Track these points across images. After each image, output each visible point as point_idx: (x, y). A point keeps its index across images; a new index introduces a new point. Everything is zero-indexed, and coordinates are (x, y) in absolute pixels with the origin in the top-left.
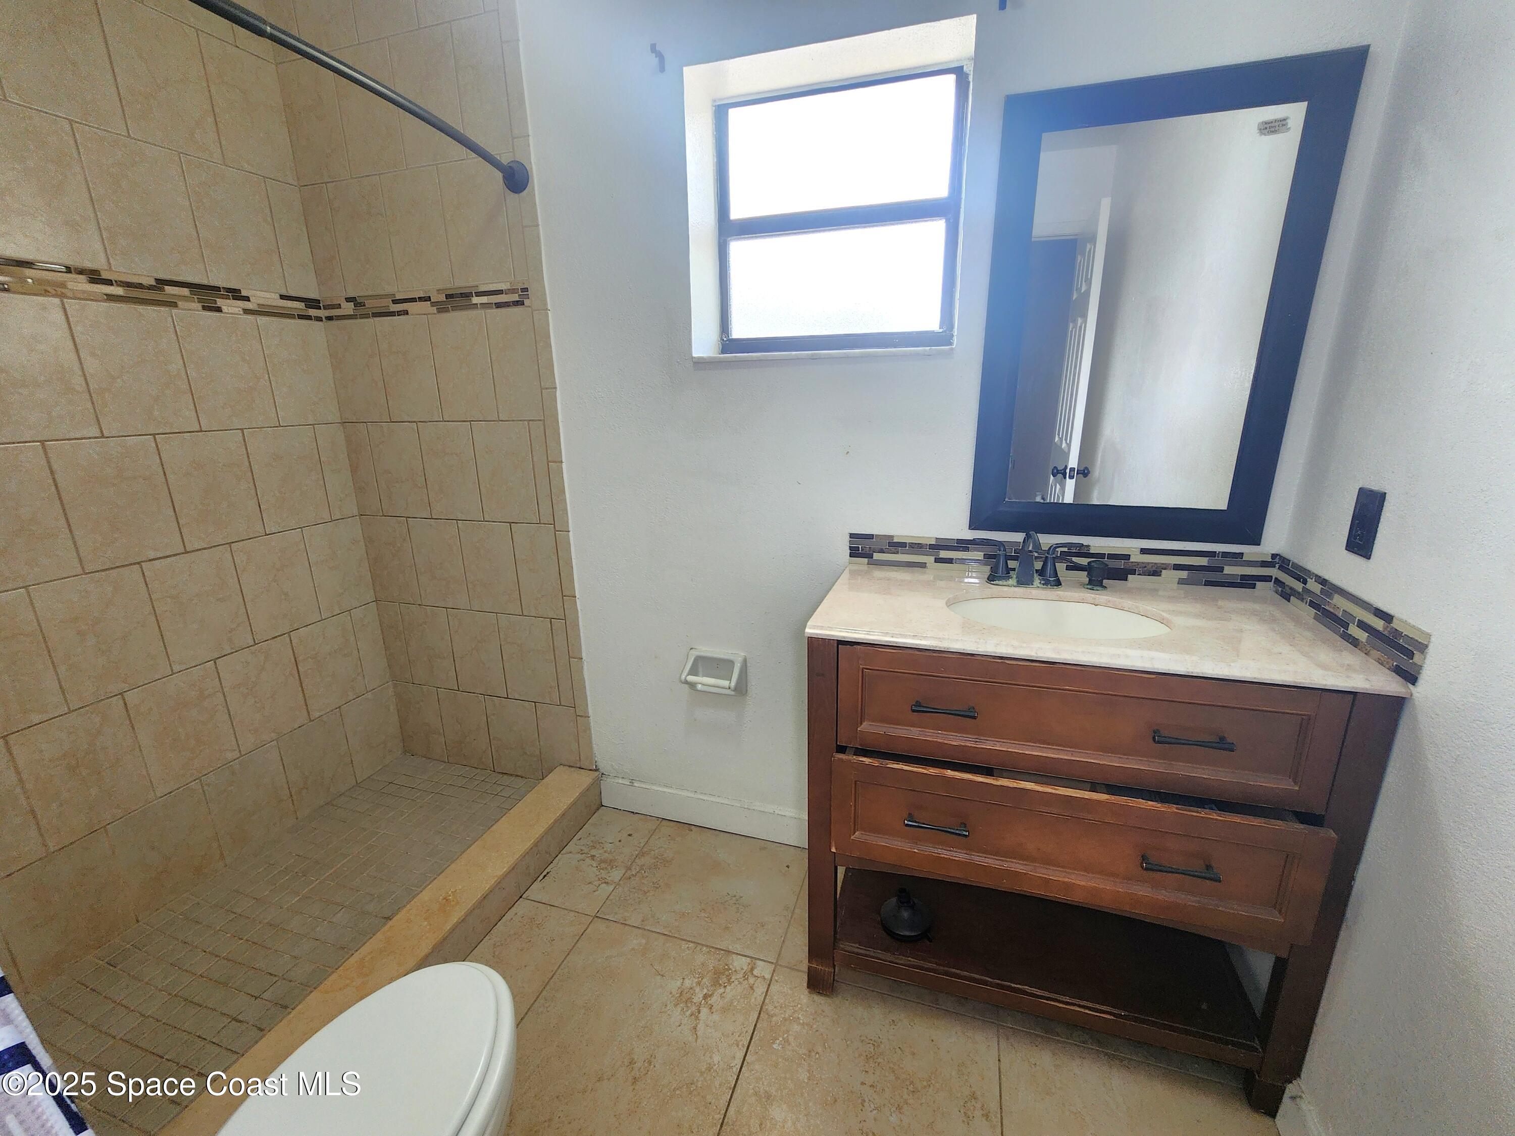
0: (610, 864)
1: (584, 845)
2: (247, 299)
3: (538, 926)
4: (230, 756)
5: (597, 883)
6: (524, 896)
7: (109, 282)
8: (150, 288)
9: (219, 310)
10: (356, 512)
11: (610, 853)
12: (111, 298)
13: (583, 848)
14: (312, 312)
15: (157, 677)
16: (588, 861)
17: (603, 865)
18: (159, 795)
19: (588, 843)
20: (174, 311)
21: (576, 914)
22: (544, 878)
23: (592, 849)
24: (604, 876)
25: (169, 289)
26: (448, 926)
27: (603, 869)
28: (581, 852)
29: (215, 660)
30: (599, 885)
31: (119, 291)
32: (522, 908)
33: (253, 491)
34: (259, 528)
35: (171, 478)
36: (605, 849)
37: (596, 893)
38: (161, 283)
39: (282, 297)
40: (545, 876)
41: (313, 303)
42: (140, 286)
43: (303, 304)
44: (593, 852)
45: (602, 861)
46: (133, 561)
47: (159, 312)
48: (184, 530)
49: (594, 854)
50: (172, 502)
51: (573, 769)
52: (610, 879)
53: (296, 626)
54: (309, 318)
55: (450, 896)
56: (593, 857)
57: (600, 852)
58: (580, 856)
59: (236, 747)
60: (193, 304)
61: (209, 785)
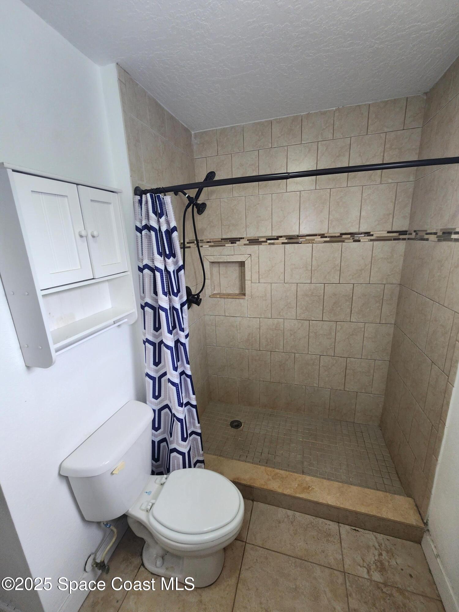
0: (382, 569)
1: (386, 544)
2: (372, 235)
3: (328, 540)
4: (315, 385)
5: (365, 565)
6: (340, 524)
7: (326, 237)
8: (338, 237)
9: (359, 241)
10: (393, 322)
11: (390, 566)
12: (325, 242)
13: (383, 545)
14: (401, 237)
15: (304, 353)
16: (376, 553)
17: (378, 564)
18: (295, 383)
19: (388, 546)
20: (344, 243)
21: (342, 560)
22: (354, 530)
23: (385, 551)
24: (372, 567)
25: (344, 236)
26: (298, 495)
27: (376, 565)
28: (380, 545)
29: (320, 355)
30: (364, 567)
31: (328, 239)
32: (333, 526)
33: (350, 306)
34: (348, 319)
35: (325, 297)
36: (390, 561)
37: (359, 567)
38: (342, 234)
39: (388, 232)
40: (355, 530)
41: (404, 233)
42: (335, 237)
43: (398, 234)
44: (384, 553)
45: (381, 562)
46: (308, 319)
47: (338, 244)
48: (324, 314)
49: (384, 555)
50: (323, 305)
51: (415, 508)
52: (372, 572)
53: (350, 357)
54: (399, 239)
55: (311, 488)
56: (380, 554)
57: (387, 558)
58: (377, 545)
59: (318, 383)
60: (350, 240)
61: (307, 389)
